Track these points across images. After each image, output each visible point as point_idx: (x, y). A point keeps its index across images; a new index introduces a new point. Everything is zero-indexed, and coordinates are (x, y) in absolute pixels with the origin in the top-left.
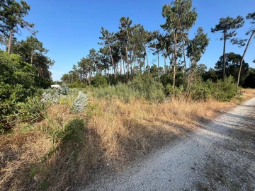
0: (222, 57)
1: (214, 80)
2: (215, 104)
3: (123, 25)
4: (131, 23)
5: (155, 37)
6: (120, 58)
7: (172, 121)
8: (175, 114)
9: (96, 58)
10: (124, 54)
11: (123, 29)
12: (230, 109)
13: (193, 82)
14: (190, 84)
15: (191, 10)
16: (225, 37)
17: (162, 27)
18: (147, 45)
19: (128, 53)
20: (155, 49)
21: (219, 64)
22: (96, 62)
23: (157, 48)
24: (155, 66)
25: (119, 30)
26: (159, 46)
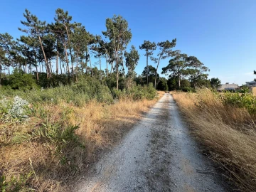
0: (146, 68)
1: (142, 84)
2: (146, 102)
3: (60, 18)
4: (70, 18)
5: (97, 41)
6: (54, 54)
7: (126, 116)
8: (127, 111)
9: (13, 48)
10: (61, 50)
11: (60, 22)
12: (154, 105)
13: (131, 86)
14: (129, 88)
15: (128, 29)
16: (148, 54)
17: (104, 33)
18: (89, 47)
19: (67, 51)
20: (97, 53)
21: (144, 72)
22: (12, 54)
23: (99, 52)
24: (96, 68)
25: (54, 22)
26: (101, 50)
